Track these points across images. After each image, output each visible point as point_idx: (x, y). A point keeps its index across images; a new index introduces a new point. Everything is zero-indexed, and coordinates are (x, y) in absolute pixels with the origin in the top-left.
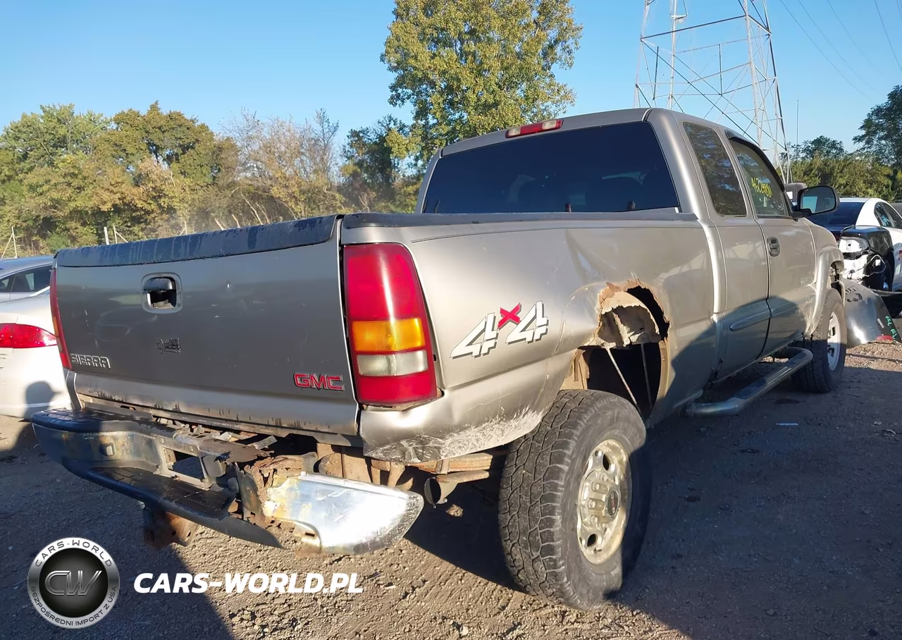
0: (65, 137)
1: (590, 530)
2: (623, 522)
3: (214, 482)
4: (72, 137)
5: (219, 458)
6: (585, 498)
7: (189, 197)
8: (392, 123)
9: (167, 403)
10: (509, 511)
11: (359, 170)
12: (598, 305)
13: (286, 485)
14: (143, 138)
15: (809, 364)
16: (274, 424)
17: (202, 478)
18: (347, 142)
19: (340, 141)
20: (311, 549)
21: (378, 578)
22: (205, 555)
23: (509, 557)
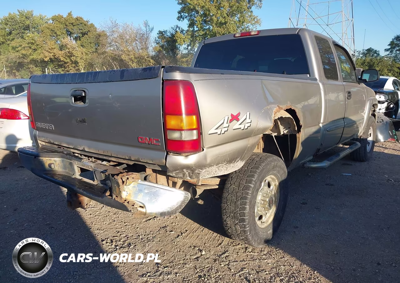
0: (29, 25)
1: (260, 213)
2: (274, 211)
3: (99, 182)
4: (32, 25)
5: (102, 172)
6: (259, 199)
7: (85, 57)
8: (178, 28)
9: (79, 147)
10: (226, 203)
11: (162, 49)
12: (273, 115)
13: (132, 185)
14: (64, 28)
15: (358, 149)
16: (128, 158)
17: (94, 180)
18: (157, 36)
19: (154, 35)
20: (142, 213)
21: (166, 228)
22: (91, 214)
23: (225, 222)
